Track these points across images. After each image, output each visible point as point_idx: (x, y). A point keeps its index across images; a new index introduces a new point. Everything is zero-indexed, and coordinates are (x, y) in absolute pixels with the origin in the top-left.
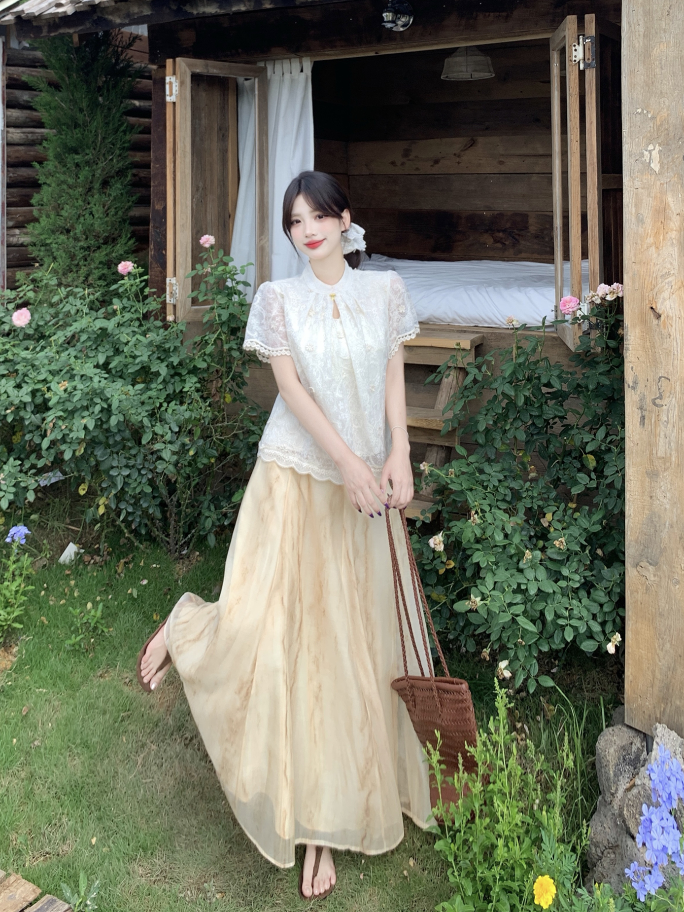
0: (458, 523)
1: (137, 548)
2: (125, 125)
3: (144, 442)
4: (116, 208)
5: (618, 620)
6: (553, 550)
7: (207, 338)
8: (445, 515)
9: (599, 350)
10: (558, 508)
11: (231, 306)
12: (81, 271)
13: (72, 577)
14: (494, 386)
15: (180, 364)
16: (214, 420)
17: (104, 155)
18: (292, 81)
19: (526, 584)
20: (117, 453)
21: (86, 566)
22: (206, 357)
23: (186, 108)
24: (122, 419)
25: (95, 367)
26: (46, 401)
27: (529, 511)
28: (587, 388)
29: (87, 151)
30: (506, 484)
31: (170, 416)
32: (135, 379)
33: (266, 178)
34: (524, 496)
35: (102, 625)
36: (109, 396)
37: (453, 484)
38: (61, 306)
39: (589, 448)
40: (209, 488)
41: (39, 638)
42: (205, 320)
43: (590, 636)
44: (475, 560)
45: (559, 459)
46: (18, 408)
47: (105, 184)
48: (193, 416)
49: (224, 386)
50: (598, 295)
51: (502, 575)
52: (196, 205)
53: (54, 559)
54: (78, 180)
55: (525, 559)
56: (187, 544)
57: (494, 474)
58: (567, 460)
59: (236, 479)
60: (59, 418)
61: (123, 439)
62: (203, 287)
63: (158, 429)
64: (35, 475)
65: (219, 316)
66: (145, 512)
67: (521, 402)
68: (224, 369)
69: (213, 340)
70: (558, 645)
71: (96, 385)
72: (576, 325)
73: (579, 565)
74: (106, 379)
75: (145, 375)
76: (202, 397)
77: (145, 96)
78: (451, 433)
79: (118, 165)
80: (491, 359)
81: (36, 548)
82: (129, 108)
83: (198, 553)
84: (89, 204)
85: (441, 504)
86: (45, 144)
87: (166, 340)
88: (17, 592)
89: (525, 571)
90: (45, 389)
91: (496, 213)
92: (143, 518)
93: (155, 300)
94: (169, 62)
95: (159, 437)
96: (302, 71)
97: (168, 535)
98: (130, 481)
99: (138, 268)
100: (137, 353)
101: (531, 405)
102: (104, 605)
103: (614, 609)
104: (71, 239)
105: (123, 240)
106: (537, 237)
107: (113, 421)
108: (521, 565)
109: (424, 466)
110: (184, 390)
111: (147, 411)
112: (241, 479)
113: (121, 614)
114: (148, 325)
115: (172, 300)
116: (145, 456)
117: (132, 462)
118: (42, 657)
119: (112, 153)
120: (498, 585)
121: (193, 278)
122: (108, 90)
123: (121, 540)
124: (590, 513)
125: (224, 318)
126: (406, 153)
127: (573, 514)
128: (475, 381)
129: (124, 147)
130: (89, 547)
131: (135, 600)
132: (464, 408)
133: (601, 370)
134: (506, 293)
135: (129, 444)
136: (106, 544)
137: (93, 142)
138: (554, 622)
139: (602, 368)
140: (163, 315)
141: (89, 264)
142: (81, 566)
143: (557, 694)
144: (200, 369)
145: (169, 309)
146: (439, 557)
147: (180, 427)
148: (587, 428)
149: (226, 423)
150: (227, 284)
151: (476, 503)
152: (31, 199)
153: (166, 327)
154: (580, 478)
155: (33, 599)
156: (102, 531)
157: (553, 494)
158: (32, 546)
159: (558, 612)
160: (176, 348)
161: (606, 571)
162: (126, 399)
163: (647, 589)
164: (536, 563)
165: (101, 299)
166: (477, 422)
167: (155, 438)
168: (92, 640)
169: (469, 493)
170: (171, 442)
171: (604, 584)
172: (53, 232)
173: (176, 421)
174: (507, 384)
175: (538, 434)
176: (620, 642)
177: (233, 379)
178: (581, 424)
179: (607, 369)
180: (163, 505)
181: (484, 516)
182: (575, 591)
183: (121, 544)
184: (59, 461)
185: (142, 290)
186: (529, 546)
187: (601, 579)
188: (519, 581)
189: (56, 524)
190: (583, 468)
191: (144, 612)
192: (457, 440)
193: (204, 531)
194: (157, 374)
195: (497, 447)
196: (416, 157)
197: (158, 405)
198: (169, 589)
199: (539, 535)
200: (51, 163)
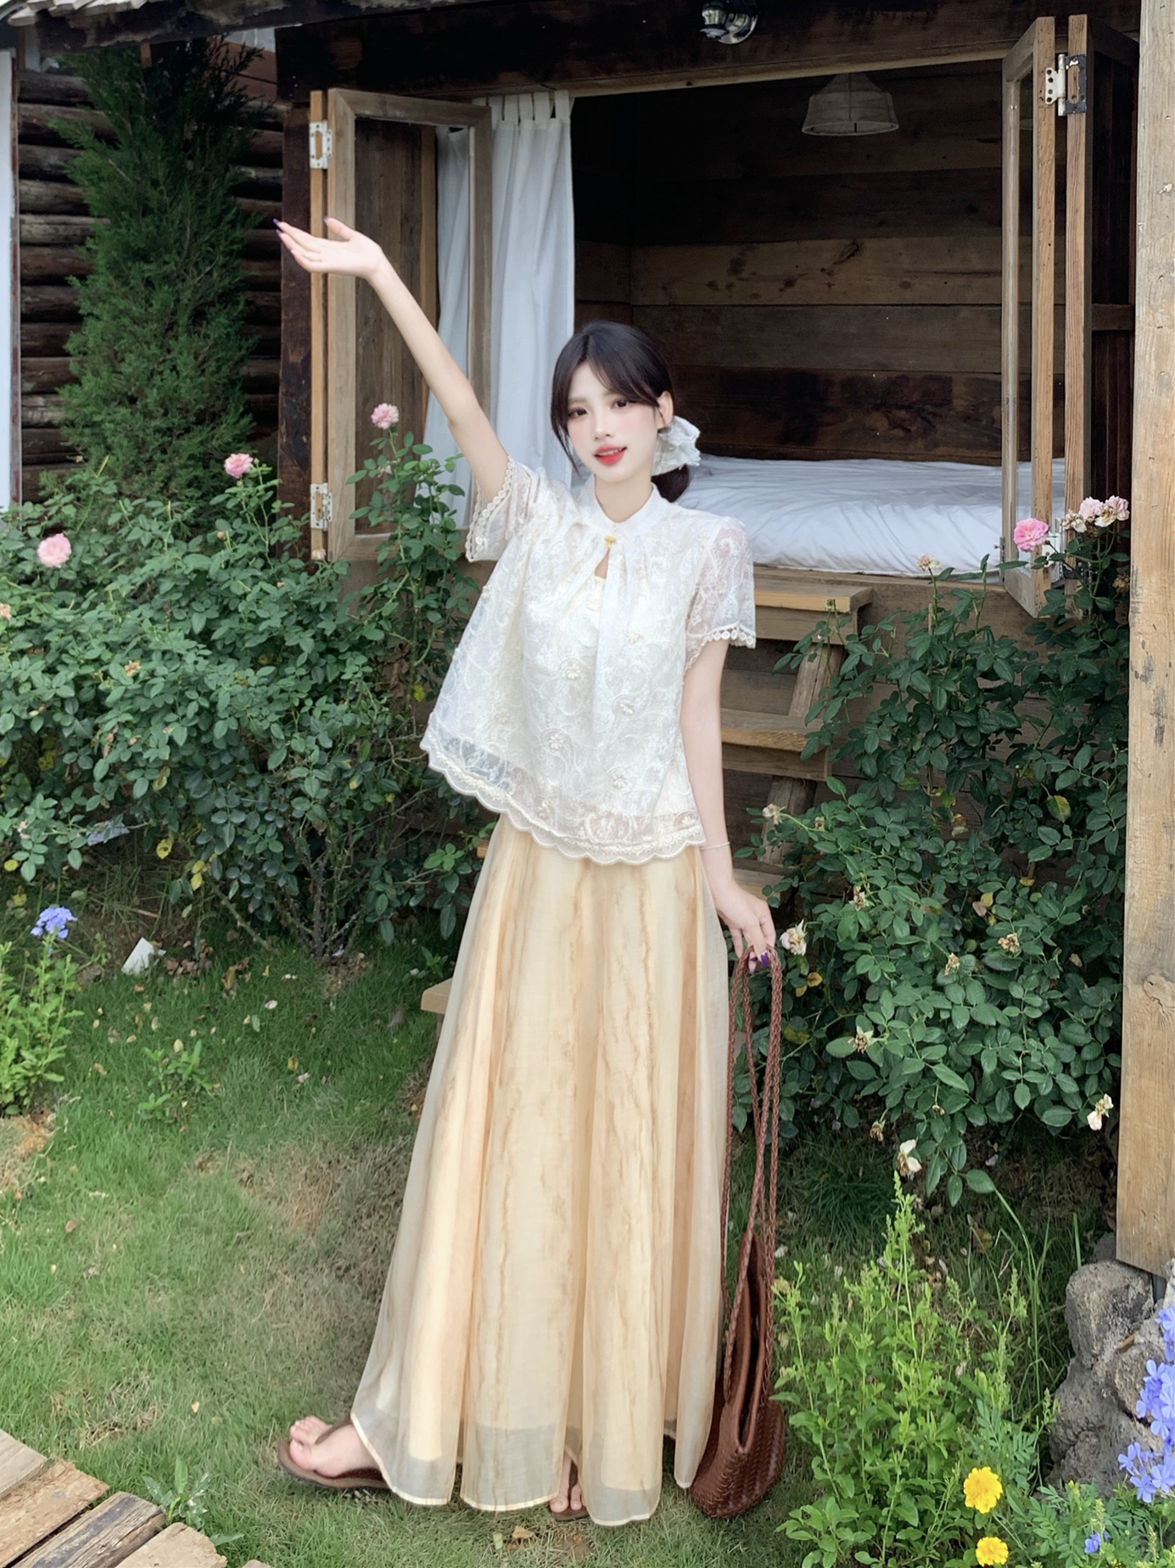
0: (828, 907)
1: (258, 946)
2: (233, 211)
3: (271, 766)
4: (217, 360)
5: (1108, 1074)
6: (996, 954)
7: (384, 589)
8: (804, 894)
9: (1080, 614)
10: (1004, 885)
11: (427, 533)
12: (157, 472)
13: (146, 997)
14: (895, 675)
15: (337, 633)
16: (394, 731)
17: (196, 265)
18: (536, 133)
19: (950, 1011)
20: (224, 786)
21: (169, 978)
22: (381, 622)
23: (345, 179)
24: (234, 727)
25: (187, 637)
26: (100, 696)
27: (952, 890)
28: (1056, 680)
29: (166, 257)
30: (913, 844)
31: (317, 722)
32: (256, 659)
34: (944, 865)
35: (201, 1077)
36: (213, 688)
37: (823, 844)
38: (124, 531)
39: (1059, 785)
40: (382, 846)
41: (91, 1099)
42: (380, 558)
43: (1058, 1100)
44: (860, 970)
45: (1006, 803)
46: (50, 708)
47: (198, 316)
48: (358, 722)
49: (413, 672)
50: (1081, 518)
51: (907, 994)
53: (113, 967)
54: (150, 310)
55: (947, 969)
56: (343, 940)
57: (892, 826)
58: (1021, 804)
59: (428, 833)
60: (125, 725)
61: (235, 761)
62: (376, 500)
63: (298, 744)
64: (83, 823)
65: (406, 550)
66: (271, 886)
67: (941, 703)
68: (413, 644)
69: (395, 592)
70: (1001, 1114)
71: (189, 668)
72: (1041, 570)
73: (1040, 980)
74: (206, 657)
75: (275, 650)
76: (372, 690)
78: (817, 758)
79: (220, 282)
80: (888, 628)
81: (83, 949)
82: (240, 179)
83: (362, 955)
84: (169, 351)
85: (796, 878)
86: (90, 243)
87: (312, 592)
88: (52, 1021)
89: (946, 989)
90: (99, 675)
91: (894, 374)
92: (266, 894)
93: (290, 523)
94: (316, 96)
95: (297, 758)
96: (553, 115)
97: (310, 924)
98: (247, 833)
99: (260, 465)
100: (261, 614)
102: (203, 1045)
103: (1101, 1055)
104: (137, 415)
105: (231, 418)
106: (966, 418)
107: (220, 730)
108: (940, 979)
109: (771, 811)
110: (344, 677)
111: (277, 713)
112: (438, 834)
113: (232, 1059)
114: (279, 567)
115: (321, 522)
116: (273, 790)
117: (249, 802)
118: (97, 1131)
119: (212, 262)
120: (901, 1011)
121: (358, 485)
122: (203, 147)
123: (229, 933)
124: (1059, 896)
125: (415, 554)
126: (736, 266)
127: (1029, 895)
128: (861, 666)
129: (232, 250)
130: (173, 946)
131: (256, 1034)
132: (840, 714)
133: (1082, 650)
134: (913, 515)
135: (245, 770)
136: (203, 941)
137: (176, 241)
138: (996, 1077)
139: (1086, 646)
140: (304, 550)
141: (171, 460)
142: (161, 979)
143: (997, 1207)
144: (371, 641)
145: (316, 539)
146: (795, 967)
147: (334, 741)
148: (1056, 750)
149: (414, 735)
150: (420, 492)
151: (862, 875)
152: (64, 343)
153: (311, 569)
154: (1044, 835)
155: (79, 1033)
156: (196, 917)
157: (995, 863)
158: (77, 943)
159: (1004, 1060)
160: (329, 606)
161: (1086, 992)
162: (243, 693)
163: (1160, 1020)
164: (966, 976)
165: (193, 521)
166: (863, 738)
167: (291, 757)
168: (184, 1104)
169: (849, 858)
170: (318, 766)
171: (1084, 1012)
172: (106, 402)
173: (329, 730)
174: (919, 672)
175: (970, 758)
176: (1110, 1110)
177: (427, 661)
178: (1045, 743)
179: (1094, 647)
180: (301, 874)
181: (876, 896)
182: (1034, 1024)
183: (229, 940)
184: (123, 800)
185: (268, 505)
186: (952, 948)
187: (1078, 1004)
188: (938, 1006)
189: (116, 907)
190: (1049, 819)
191: (273, 1056)
192: (826, 769)
193: (374, 918)
194: (297, 650)
195: (898, 781)
196: (753, 274)
197: (297, 703)
198: (315, 1017)
199: (970, 930)
200: (101, 278)
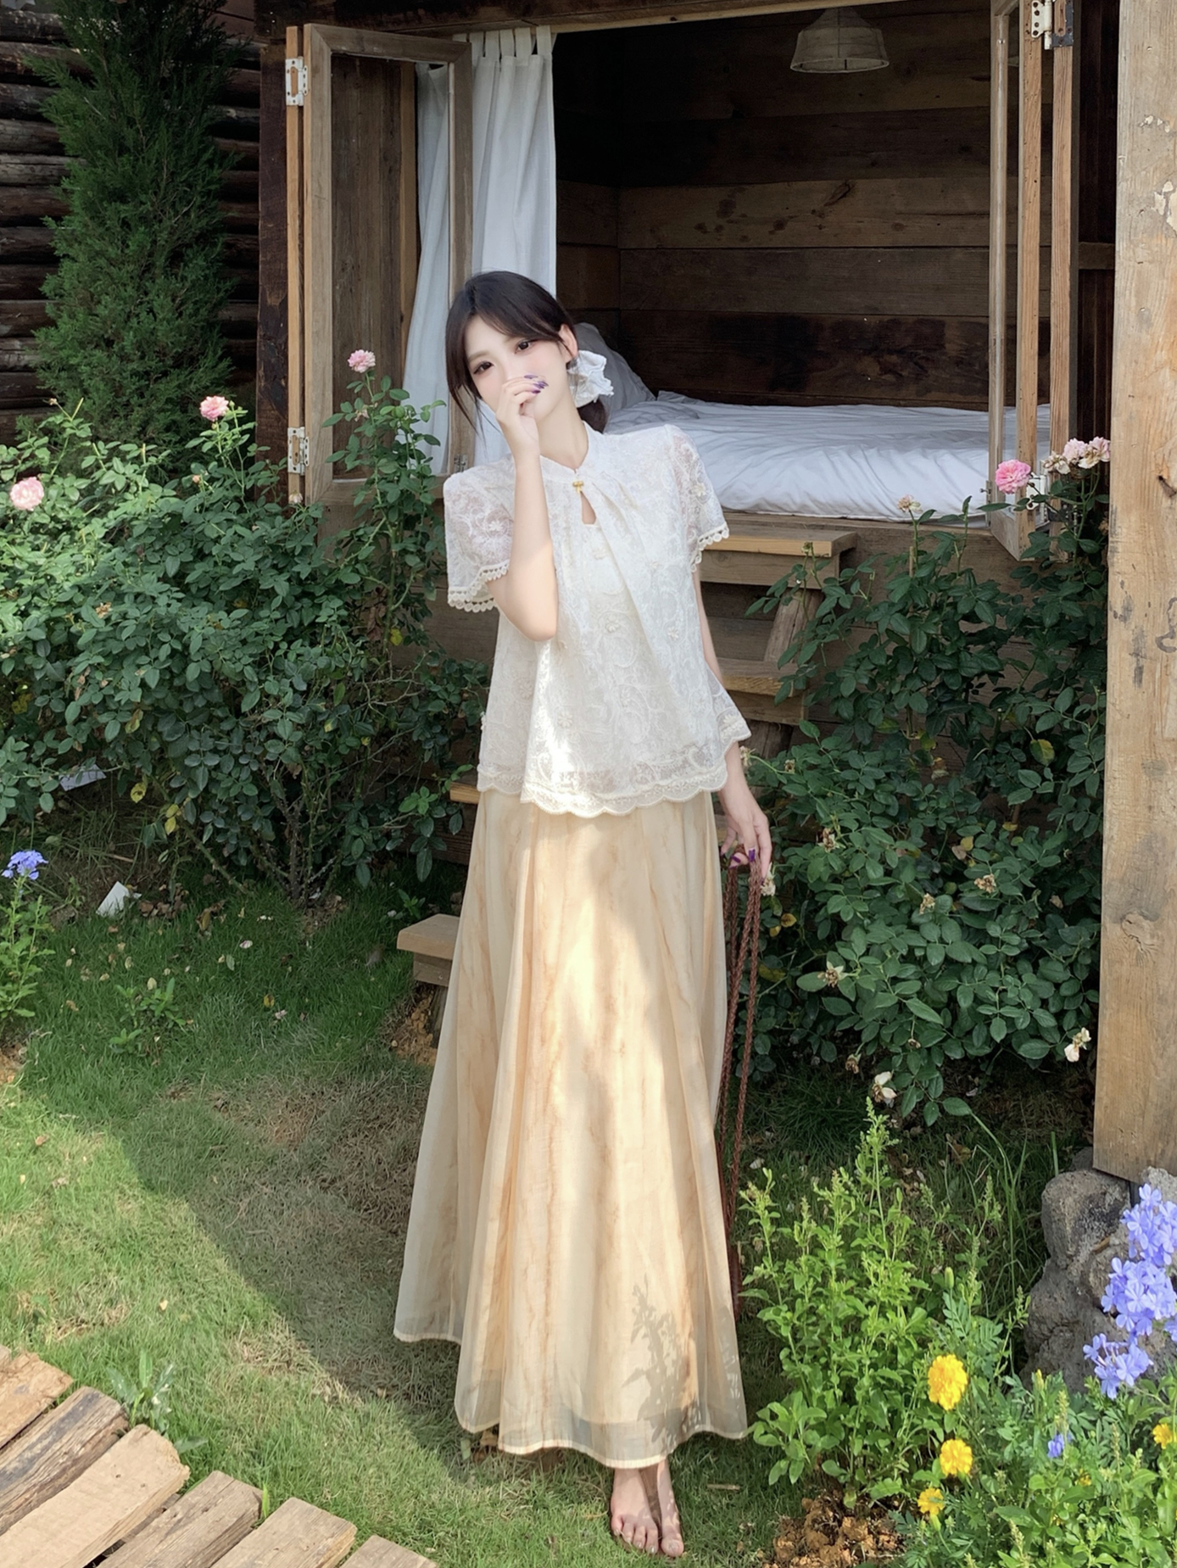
0: (801, 849)
1: (233, 889)
2: (211, 151)
3: (245, 708)
4: (195, 303)
5: (1086, 1009)
6: (973, 895)
7: (361, 532)
9: (1064, 556)
10: (984, 829)
11: (404, 478)
12: (135, 415)
13: (120, 937)
14: (873, 617)
15: (312, 577)
16: (370, 675)
17: (173, 205)
18: (518, 70)
19: (925, 948)
20: (198, 729)
21: (144, 919)
22: (358, 566)
23: (321, 117)
24: (207, 670)
25: (159, 580)
26: (73, 638)
27: (931, 835)
28: (1041, 624)
29: (143, 198)
30: (889, 787)
31: (292, 665)
32: (232, 601)
33: (468, 250)
35: (175, 1013)
36: (186, 630)
37: (793, 786)
38: (97, 474)
39: (1041, 727)
40: (358, 790)
41: (63, 1034)
42: (357, 502)
43: (1036, 1033)
44: (833, 910)
45: (988, 747)
46: (21, 651)
47: (176, 258)
48: (333, 664)
49: (389, 615)
50: (1065, 459)
51: (880, 932)
52: (341, 297)
53: (88, 909)
54: (127, 251)
55: (922, 909)
56: (320, 882)
57: (868, 769)
58: (1004, 748)
59: (405, 778)
60: (97, 667)
61: (209, 704)
62: (353, 442)
63: (271, 686)
64: (55, 767)
65: (383, 495)
66: (246, 832)
67: (920, 646)
68: (391, 587)
69: (372, 536)
70: (978, 1048)
71: (162, 611)
72: (1025, 512)
73: (1019, 920)
74: (179, 600)
75: (250, 593)
76: (349, 634)
77: (250, 99)
78: (793, 701)
79: (198, 223)
80: (868, 570)
81: (56, 891)
82: (218, 119)
83: (339, 898)
84: (146, 294)
86: (65, 183)
87: (287, 536)
88: (23, 959)
89: (921, 928)
90: (71, 616)
91: (886, 319)
92: (242, 839)
93: (266, 468)
94: (291, 32)
95: (271, 701)
96: (535, 52)
97: (286, 869)
98: (220, 776)
99: (236, 408)
100: (236, 557)
101: (939, 651)
102: (177, 983)
103: (1080, 991)
104: (114, 358)
105: (209, 361)
106: (959, 362)
107: (192, 672)
108: (915, 918)
110: (318, 621)
111: (251, 656)
112: (414, 779)
113: (206, 996)
114: (254, 511)
115: (298, 466)
116: (247, 733)
117: (223, 744)
118: (68, 1064)
119: (189, 203)
120: (875, 949)
121: (336, 428)
122: (180, 86)
123: (205, 877)
124: (1041, 839)
125: (392, 498)
126: (726, 208)
127: (1010, 839)
128: (838, 610)
129: (210, 191)
130: (147, 888)
131: (232, 972)
132: (816, 658)
133: (1066, 593)
134: (898, 459)
135: (219, 713)
136: (179, 884)
137: (152, 181)
138: (972, 1011)
139: (1069, 589)
140: (281, 495)
141: (148, 404)
142: (136, 920)
143: (975, 1130)
144: (347, 585)
145: (293, 483)
146: (770, 906)
147: (309, 685)
148: (1041, 694)
149: (391, 679)
150: (397, 438)
151: (832, 818)
152: (41, 285)
153: (288, 511)
154: (1025, 777)
155: (52, 973)
156: (172, 863)
157: (976, 806)
158: (49, 885)
159: (981, 995)
160: (305, 549)
161: (1066, 931)
162: (215, 635)
163: (1139, 958)
164: (942, 915)
165: (170, 466)
166: (839, 681)
167: (265, 701)
168: (157, 1039)
169: (820, 801)
170: (292, 709)
171: (1063, 950)
172: (82, 345)
173: (303, 673)
174: (899, 615)
175: (952, 701)
176: (1087, 1043)
177: (404, 605)
178: (1028, 688)
179: (1079, 590)
180: (277, 818)
181: (847, 838)
182: (1012, 962)
183: (205, 883)
184: (95, 745)
185: (244, 448)
186: (929, 890)
187: (1056, 942)
188: (912, 943)
189: (91, 852)
190: (1032, 763)
191: (248, 993)
192: (802, 714)
193: (352, 860)
194: (271, 593)
195: (875, 724)
196: (744, 216)
197: (271, 647)
198: (291, 956)
199: (950, 873)
200: (77, 219)
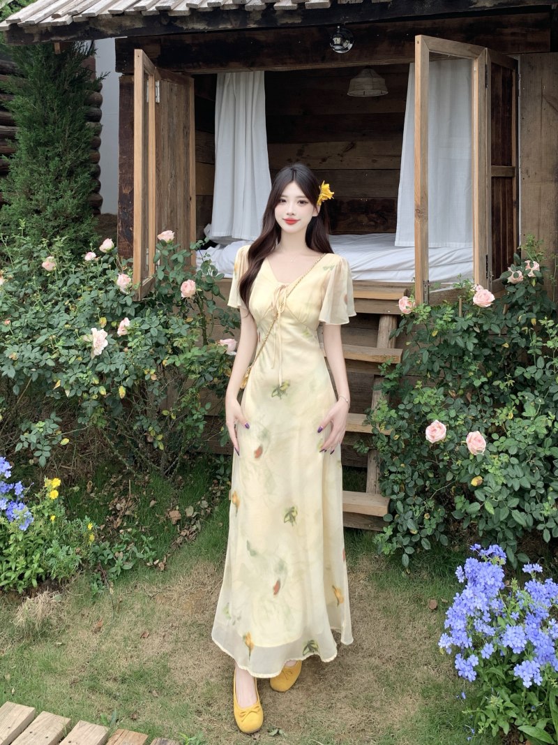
29: (57, 145)
47: (71, 172)
84: (57, 189)
91: (370, 199)
119: (77, 147)
126: (300, 152)
196: (308, 156)
